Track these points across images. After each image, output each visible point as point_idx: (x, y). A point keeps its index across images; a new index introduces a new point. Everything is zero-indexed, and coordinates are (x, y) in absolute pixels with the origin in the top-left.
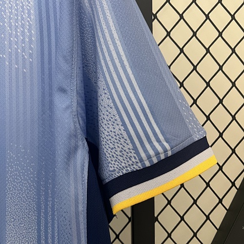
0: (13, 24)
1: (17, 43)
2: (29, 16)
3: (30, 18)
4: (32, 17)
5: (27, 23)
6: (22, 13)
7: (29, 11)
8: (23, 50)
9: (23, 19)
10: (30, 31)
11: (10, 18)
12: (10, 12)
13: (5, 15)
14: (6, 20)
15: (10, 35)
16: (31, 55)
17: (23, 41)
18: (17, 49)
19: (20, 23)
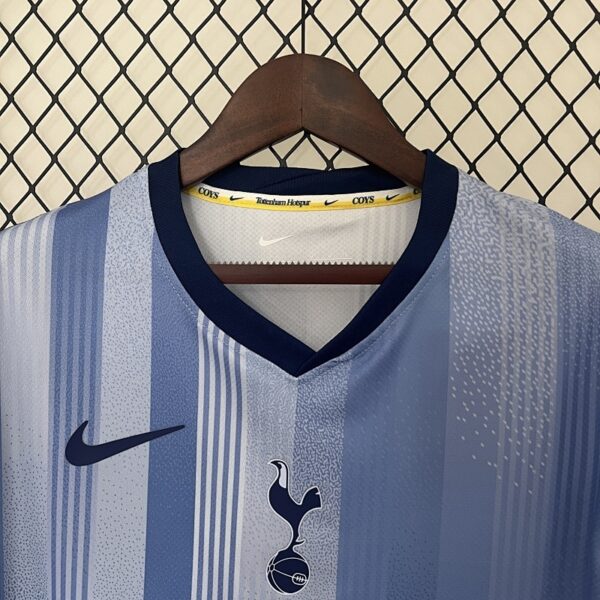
0: (514, 416)
1: (520, 448)
2: (546, 410)
3: (548, 413)
4: (551, 412)
5: (542, 421)
6: (534, 404)
7: (547, 402)
8: (531, 460)
9: (533, 412)
10: (545, 433)
11: (509, 406)
12: (507, 396)
13: (499, 398)
14: (500, 407)
15: (508, 434)
16: (542, 470)
17: (532, 447)
18: (519, 459)
19: (529, 419)
